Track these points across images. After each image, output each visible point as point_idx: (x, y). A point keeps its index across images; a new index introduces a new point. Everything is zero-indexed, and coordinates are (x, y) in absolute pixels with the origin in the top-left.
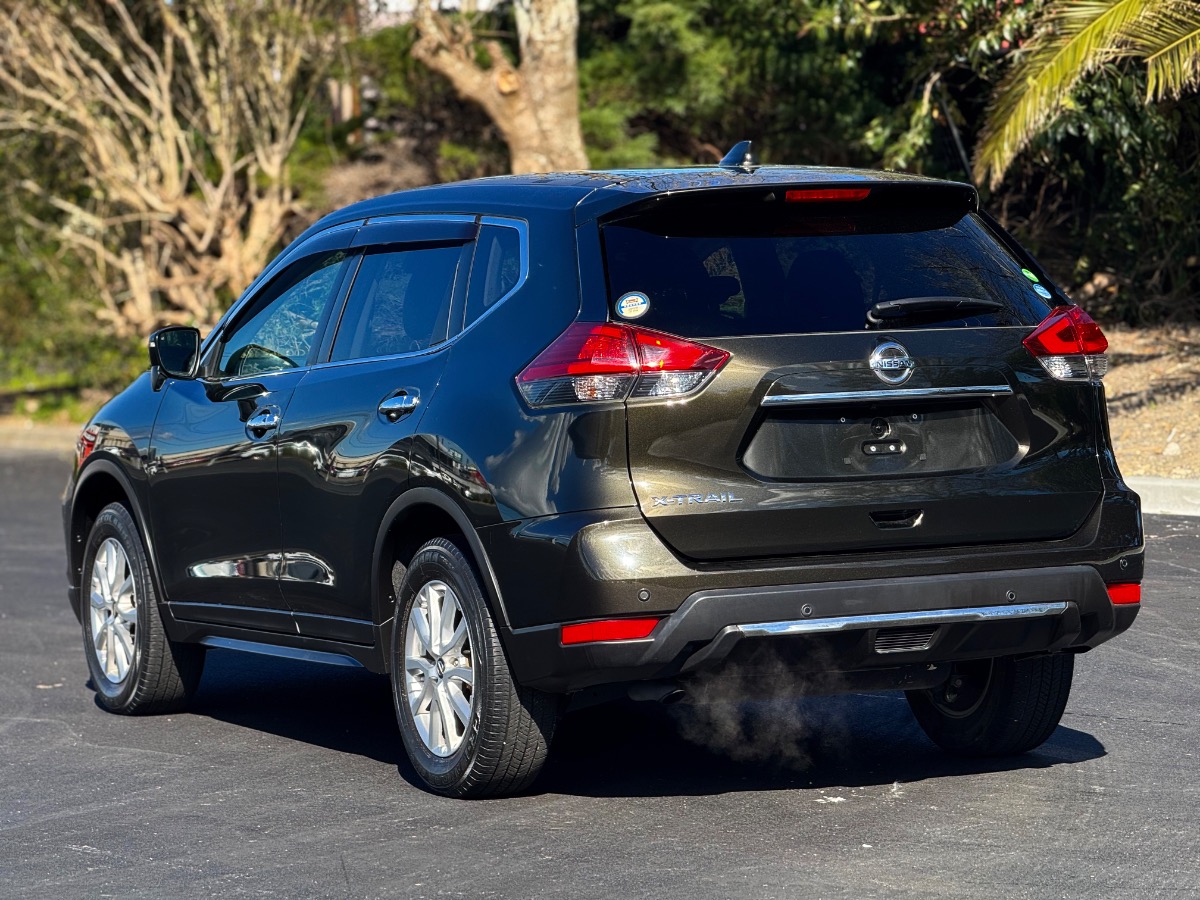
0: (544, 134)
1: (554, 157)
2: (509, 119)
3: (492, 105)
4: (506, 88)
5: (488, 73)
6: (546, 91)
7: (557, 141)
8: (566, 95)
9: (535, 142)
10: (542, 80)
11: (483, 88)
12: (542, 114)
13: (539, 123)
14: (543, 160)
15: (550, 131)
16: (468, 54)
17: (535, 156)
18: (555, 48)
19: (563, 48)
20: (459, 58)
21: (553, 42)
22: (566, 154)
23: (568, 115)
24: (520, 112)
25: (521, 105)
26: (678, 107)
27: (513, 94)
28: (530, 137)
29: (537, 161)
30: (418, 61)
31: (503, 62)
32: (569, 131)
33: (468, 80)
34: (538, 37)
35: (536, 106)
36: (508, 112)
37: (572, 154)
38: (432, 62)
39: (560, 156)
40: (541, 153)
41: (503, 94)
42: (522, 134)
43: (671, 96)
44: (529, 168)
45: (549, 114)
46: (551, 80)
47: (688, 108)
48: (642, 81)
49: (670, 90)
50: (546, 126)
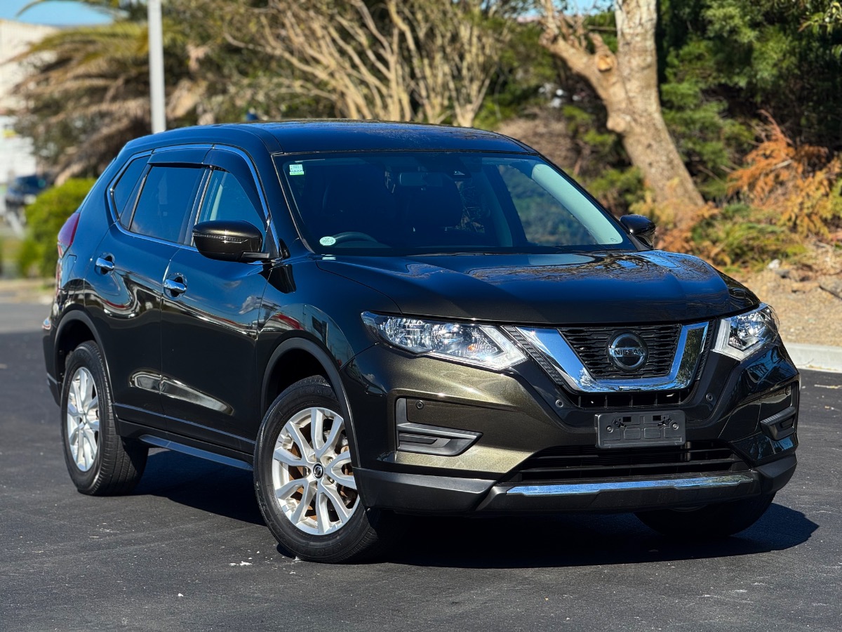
0: (630, 100)
1: (637, 117)
2: (606, 89)
3: (594, 79)
4: (604, 67)
5: (592, 56)
6: (632, 70)
7: (639, 104)
8: (646, 72)
9: (623, 105)
10: (629, 62)
11: (587, 66)
12: (628, 86)
13: (627, 92)
14: (628, 118)
15: (634, 97)
16: (580, 43)
17: (623, 115)
18: (638, 39)
19: (645, 39)
20: (573, 46)
21: (637, 35)
22: (645, 114)
23: (648, 87)
24: (614, 84)
25: (613, 79)
26: (742, 83)
27: (608, 71)
28: (620, 102)
29: (624, 119)
30: (544, 47)
31: (602, 49)
32: (649, 98)
33: (578, 61)
34: (627, 31)
35: (624, 80)
36: (605, 84)
37: (650, 115)
38: (552, 48)
39: (641, 116)
40: (628, 114)
41: (601, 71)
42: (615, 99)
43: (738, 74)
44: (618, 124)
45: (634, 86)
46: (636, 61)
47: (749, 83)
48: (718, 63)
49: (737, 70)
50: (631, 94)
